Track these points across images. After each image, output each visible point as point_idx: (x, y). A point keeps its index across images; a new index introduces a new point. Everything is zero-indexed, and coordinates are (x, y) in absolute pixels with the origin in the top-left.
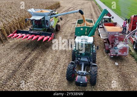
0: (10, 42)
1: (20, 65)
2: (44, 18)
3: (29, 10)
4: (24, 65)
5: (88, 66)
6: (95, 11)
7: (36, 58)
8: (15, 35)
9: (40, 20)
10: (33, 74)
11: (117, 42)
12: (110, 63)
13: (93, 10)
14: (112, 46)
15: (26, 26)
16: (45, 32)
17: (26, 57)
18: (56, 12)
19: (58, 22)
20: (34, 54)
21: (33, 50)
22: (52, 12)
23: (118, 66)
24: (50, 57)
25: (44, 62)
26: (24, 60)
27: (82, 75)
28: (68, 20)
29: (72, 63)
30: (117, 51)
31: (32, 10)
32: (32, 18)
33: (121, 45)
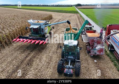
0: (14, 45)
1: (22, 62)
2: (40, 27)
3: (29, 21)
4: (25, 62)
5: (73, 62)
6: (80, 22)
7: (34, 57)
8: (18, 40)
9: (37, 28)
10: (32, 69)
11: (96, 44)
12: (90, 60)
13: (78, 21)
14: (92, 48)
15: (26, 33)
16: (41, 38)
17: (27, 56)
18: (49, 23)
19: (51, 30)
20: (32, 54)
21: (31, 51)
22: (46, 22)
24: (45, 56)
25: (40, 60)
26: (25, 58)
27: (69, 68)
28: (58, 28)
29: (62, 60)
30: (96, 51)
31: (31, 21)
32: (31, 27)
33: (99, 47)
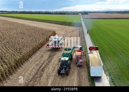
5: (65, 69)
7: (45, 67)
10: (44, 73)
11: (79, 60)
12: (76, 68)
17: (40, 67)
23: (79, 69)
24: (51, 67)
25: (49, 69)
27: (63, 71)
29: (60, 68)
30: (79, 63)
33: (81, 61)
